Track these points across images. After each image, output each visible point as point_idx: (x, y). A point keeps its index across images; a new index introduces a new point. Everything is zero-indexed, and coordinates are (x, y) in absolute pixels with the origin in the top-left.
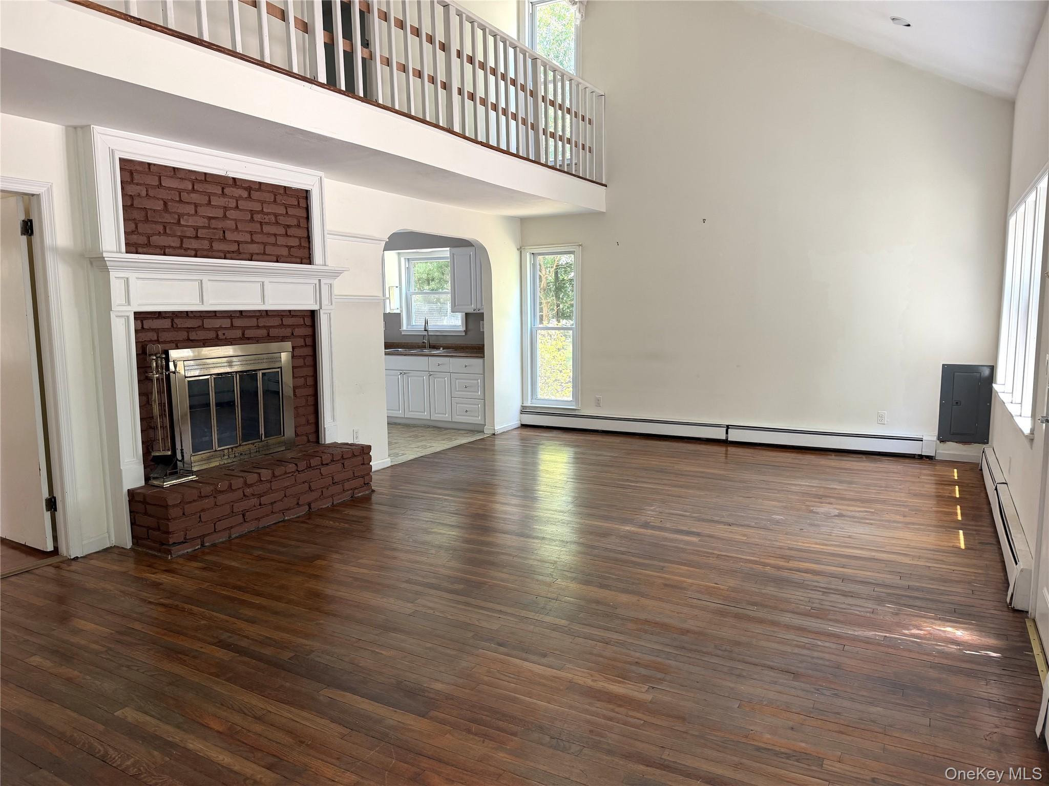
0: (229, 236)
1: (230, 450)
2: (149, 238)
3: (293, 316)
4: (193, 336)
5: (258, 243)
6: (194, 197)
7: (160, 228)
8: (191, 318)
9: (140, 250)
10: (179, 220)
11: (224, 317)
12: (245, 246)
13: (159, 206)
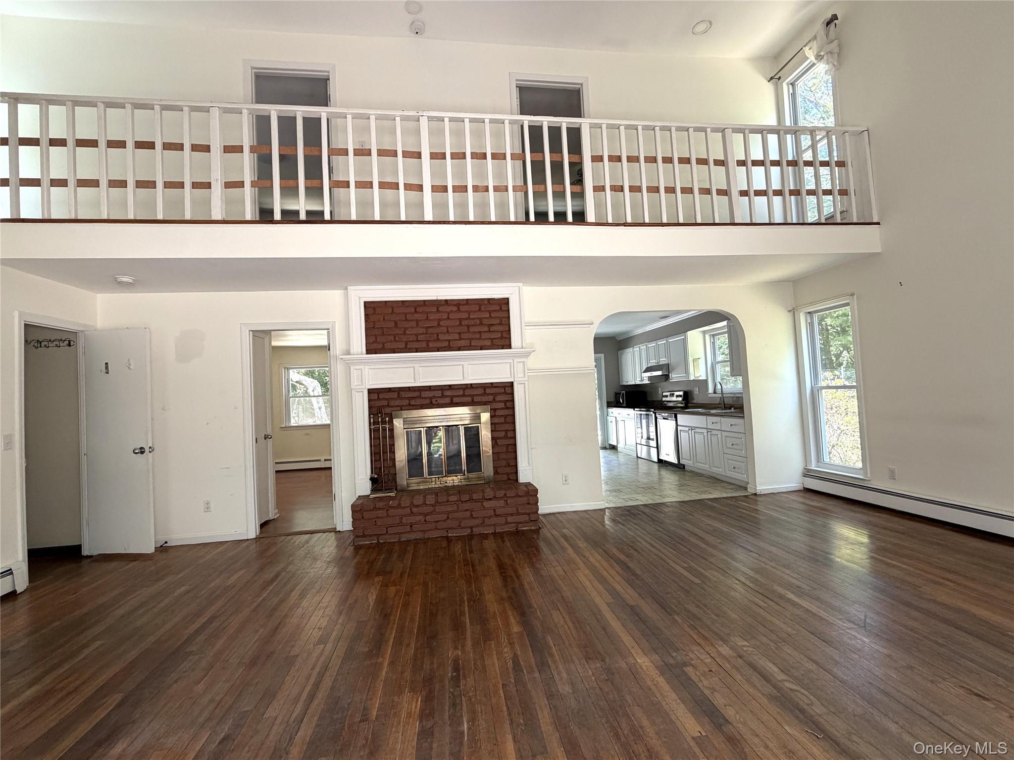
0: (441, 337)
1: (437, 479)
2: (383, 345)
3: (495, 387)
4: (413, 402)
5: (465, 339)
6: (417, 316)
7: (392, 338)
8: (412, 391)
9: (378, 352)
10: (405, 332)
11: (437, 390)
12: (455, 342)
13: (392, 324)
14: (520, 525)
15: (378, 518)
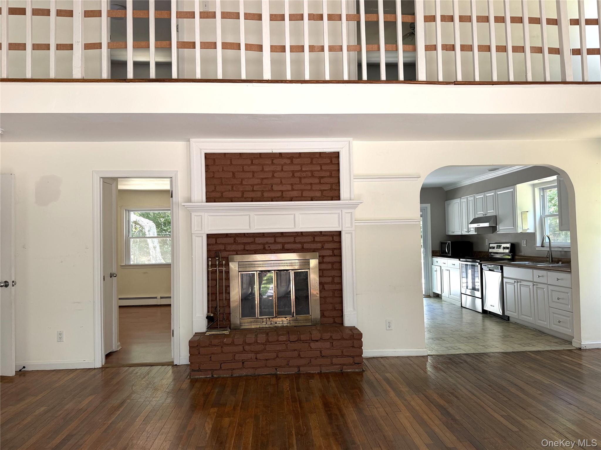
0: (275, 188)
1: (268, 319)
2: (222, 193)
3: (324, 235)
4: (248, 247)
5: (297, 190)
6: (253, 168)
7: (230, 187)
8: (247, 237)
9: (217, 200)
10: (242, 182)
11: (270, 237)
12: (287, 193)
13: (230, 175)
14: (345, 367)
15: (213, 354)
